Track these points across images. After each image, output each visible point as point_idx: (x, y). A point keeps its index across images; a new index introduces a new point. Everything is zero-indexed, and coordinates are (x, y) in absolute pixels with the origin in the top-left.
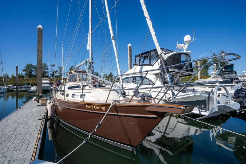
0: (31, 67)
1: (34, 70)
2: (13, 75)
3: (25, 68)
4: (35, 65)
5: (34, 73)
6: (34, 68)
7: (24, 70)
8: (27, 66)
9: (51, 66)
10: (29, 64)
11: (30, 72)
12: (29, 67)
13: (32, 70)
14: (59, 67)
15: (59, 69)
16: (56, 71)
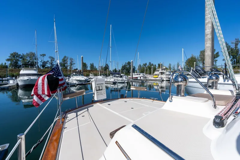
0: (17, 56)
3: (10, 57)
5: (20, 63)
6: (21, 58)
7: (8, 60)
8: (12, 54)
9: (41, 55)
10: (14, 53)
11: (16, 62)
12: (14, 56)
13: (18, 60)
14: (51, 57)
15: (50, 59)
16: (46, 62)
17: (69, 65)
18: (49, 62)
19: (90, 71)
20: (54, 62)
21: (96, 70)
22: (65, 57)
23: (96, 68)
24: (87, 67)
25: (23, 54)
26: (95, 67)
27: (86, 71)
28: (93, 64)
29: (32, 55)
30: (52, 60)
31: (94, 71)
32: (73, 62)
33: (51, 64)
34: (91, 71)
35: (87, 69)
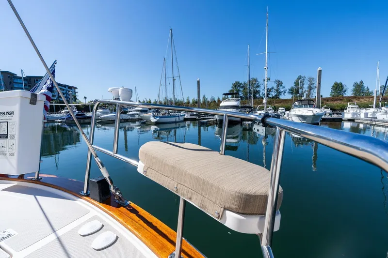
0: (239, 86)
1: (242, 89)
2: (219, 98)
3: (232, 88)
5: (241, 94)
6: (242, 87)
8: (234, 85)
10: (236, 82)
12: (236, 86)
13: (239, 90)
14: (277, 81)
15: (276, 85)
16: (271, 89)
17: (307, 89)
19: (350, 99)
20: (281, 87)
21: (369, 95)
22: (300, 77)
23: (370, 91)
24: (345, 91)
25: (244, 82)
26: (368, 89)
27: (341, 100)
28: (362, 82)
29: (254, 82)
30: (278, 85)
31: (362, 98)
32: (314, 84)
33: (277, 90)
34: (355, 97)
35: (344, 95)
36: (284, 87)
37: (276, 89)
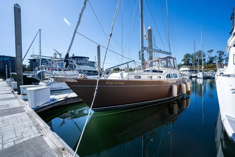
0: (189, 57)
1: (191, 59)
3: (184, 58)
4: (192, 54)
5: (191, 62)
6: (192, 57)
7: (183, 60)
8: (185, 56)
9: (208, 52)
11: (188, 62)
12: (187, 57)
13: (189, 59)
14: (219, 52)
15: (218, 54)
16: (214, 57)
18: (217, 57)
20: (223, 56)
25: (193, 54)
29: (200, 53)
30: (220, 54)
33: (220, 58)
36: (225, 55)
37: (218, 57)
